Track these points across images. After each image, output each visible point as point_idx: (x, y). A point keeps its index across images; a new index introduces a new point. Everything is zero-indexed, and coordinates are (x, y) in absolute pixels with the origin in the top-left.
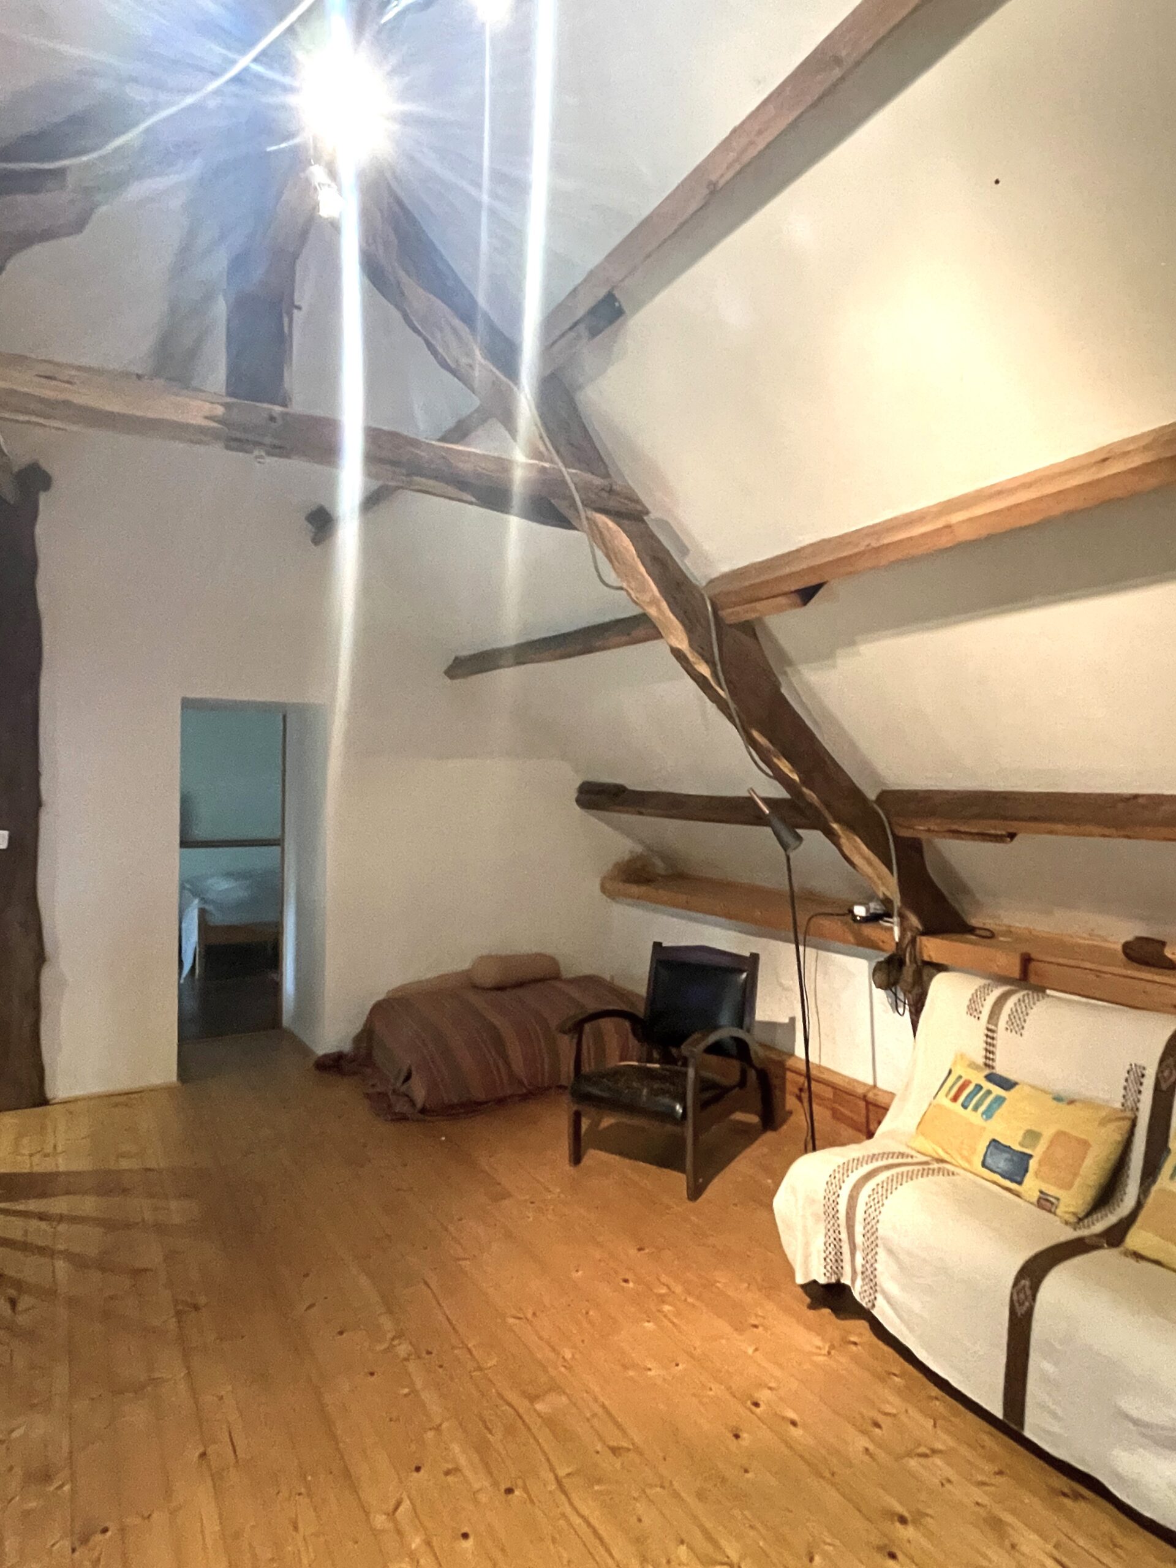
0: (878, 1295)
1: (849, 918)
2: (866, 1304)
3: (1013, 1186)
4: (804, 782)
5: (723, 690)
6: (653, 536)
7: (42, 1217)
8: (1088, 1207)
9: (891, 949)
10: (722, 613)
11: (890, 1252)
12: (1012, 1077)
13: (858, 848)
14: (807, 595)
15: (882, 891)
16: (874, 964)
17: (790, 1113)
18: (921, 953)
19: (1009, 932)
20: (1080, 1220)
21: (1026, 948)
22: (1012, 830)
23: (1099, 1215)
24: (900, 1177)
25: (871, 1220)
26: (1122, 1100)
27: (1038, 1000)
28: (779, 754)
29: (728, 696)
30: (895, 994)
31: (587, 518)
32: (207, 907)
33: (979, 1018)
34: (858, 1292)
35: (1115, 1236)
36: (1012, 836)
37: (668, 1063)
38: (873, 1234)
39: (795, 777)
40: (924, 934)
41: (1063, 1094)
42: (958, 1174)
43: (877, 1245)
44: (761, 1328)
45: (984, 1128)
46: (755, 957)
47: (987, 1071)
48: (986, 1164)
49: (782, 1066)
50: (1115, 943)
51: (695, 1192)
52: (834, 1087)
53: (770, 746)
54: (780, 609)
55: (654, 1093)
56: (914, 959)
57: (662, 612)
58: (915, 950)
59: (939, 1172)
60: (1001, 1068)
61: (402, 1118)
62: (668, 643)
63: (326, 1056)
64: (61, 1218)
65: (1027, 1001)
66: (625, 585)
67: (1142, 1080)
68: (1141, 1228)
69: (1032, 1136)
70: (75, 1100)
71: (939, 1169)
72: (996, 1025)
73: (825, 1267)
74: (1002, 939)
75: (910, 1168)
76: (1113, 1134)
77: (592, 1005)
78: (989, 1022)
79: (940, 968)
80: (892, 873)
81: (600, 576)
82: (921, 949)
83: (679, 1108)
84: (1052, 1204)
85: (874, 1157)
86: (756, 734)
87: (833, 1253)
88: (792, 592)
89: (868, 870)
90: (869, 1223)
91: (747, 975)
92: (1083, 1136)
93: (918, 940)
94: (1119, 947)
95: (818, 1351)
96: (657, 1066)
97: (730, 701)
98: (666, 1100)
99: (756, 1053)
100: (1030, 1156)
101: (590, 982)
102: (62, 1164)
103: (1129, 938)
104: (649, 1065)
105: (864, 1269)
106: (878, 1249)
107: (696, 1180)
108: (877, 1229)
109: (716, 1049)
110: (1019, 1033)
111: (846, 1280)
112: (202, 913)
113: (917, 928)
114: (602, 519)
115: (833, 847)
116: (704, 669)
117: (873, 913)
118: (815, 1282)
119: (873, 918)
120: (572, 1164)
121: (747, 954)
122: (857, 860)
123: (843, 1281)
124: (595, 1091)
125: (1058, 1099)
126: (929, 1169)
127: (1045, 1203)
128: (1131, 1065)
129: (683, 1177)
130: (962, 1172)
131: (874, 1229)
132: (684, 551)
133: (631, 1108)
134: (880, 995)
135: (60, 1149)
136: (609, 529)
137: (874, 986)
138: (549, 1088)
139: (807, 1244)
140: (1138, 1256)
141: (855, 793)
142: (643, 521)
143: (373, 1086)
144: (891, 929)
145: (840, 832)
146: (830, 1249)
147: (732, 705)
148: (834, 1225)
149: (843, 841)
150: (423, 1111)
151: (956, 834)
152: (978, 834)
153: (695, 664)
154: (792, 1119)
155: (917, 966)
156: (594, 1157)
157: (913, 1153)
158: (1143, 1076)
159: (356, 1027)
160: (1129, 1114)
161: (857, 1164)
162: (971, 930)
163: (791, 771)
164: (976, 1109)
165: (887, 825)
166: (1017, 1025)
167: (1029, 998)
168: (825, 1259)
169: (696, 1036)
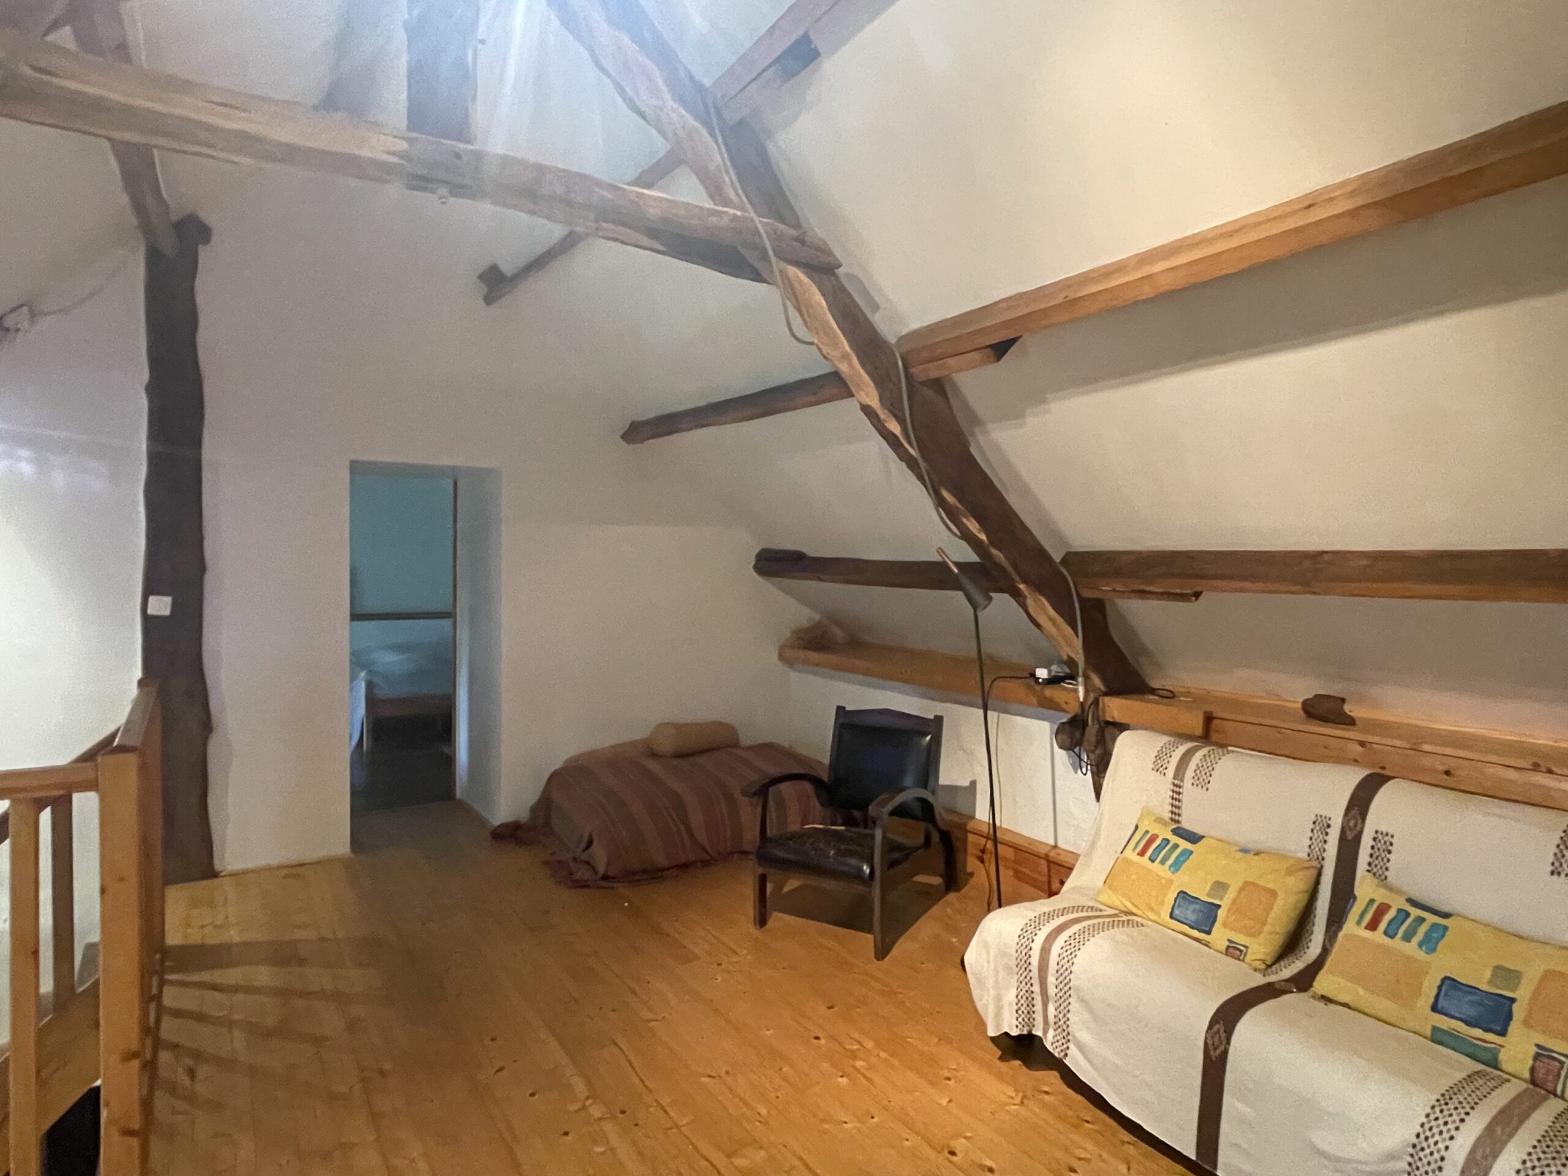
0: (1071, 1045)
1: (1032, 682)
2: (1059, 1053)
3: (1202, 936)
4: (992, 543)
5: (912, 447)
6: (843, 289)
7: (215, 988)
8: (1275, 955)
9: (1074, 709)
10: (913, 370)
11: (1082, 1000)
12: (1198, 830)
13: (1044, 610)
14: (1001, 349)
15: (1065, 652)
16: (1056, 727)
17: (971, 875)
18: (1104, 713)
19: (1188, 694)
20: (1270, 966)
21: (1209, 708)
22: (1198, 589)
23: (1286, 962)
24: (1091, 929)
25: (1064, 972)
26: (1308, 850)
27: (1224, 755)
28: (968, 514)
29: (919, 454)
30: (1079, 756)
31: (781, 271)
32: (375, 680)
33: (1165, 774)
34: (1050, 1041)
35: (1303, 981)
36: (1197, 595)
37: (852, 825)
38: (1065, 985)
39: (983, 537)
40: (1106, 694)
41: (1250, 846)
42: (1147, 926)
43: (1070, 996)
44: (953, 1080)
45: (1171, 881)
46: (939, 720)
47: (1174, 826)
48: (1174, 916)
49: (963, 828)
50: (1294, 702)
51: (882, 951)
52: (1016, 848)
53: (959, 506)
54: (973, 366)
55: (839, 852)
56: (1096, 718)
57: (853, 368)
58: (1098, 710)
59: (1128, 924)
60: (1187, 824)
61: (583, 885)
62: (858, 401)
63: (501, 826)
64: (236, 989)
65: (1212, 756)
66: (816, 341)
67: (1328, 830)
68: (1327, 972)
69: (1220, 887)
70: (245, 872)
71: (1128, 921)
72: (1182, 780)
73: (1017, 1019)
74: (1182, 698)
75: (1101, 920)
76: (1298, 884)
77: (773, 770)
78: (1174, 778)
79: (1122, 727)
80: (1077, 635)
81: (791, 330)
82: (1103, 708)
83: (866, 869)
84: (1241, 951)
85: (1064, 910)
86: (946, 494)
87: (1025, 1005)
88: (987, 347)
89: (1053, 631)
90: (1061, 974)
91: (931, 738)
92: (1271, 886)
93: (1101, 699)
94: (1299, 706)
95: (1010, 1101)
96: (842, 828)
97: (920, 461)
98: (853, 861)
99: (941, 815)
100: (1219, 906)
101: (768, 749)
102: (235, 936)
103: (1309, 696)
104: (833, 827)
105: (1057, 1019)
106: (1070, 1000)
107: (883, 940)
108: (1070, 980)
109: (900, 812)
110: (1205, 788)
111: (1038, 1032)
112: (370, 686)
113: (1099, 689)
114: (793, 271)
115: (1021, 610)
116: (894, 427)
117: (1055, 676)
118: (1006, 1034)
119: (1054, 681)
120: (758, 927)
121: (932, 717)
122: (1042, 620)
123: (1034, 1032)
124: (781, 854)
125: (1245, 851)
126: (1119, 921)
127: (1234, 951)
128: (1316, 816)
129: (870, 937)
130: (1150, 923)
131: (1067, 980)
132: (876, 308)
133: (818, 870)
134: (1061, 755)
135: (231, 919)
136: (800, 282)
137: (1056, 746)
138: (731, 853)
139: (998, 998)
140: (1326, 1000)
141: (1042, 554)
142: (834, 275)
143: (553, 854)
144: (1076, 691)
145: (1027, 595)
146: (1022, 1001)
147: (923, 465)
148: (1026, 977)
149: (1030, 602)
150: (605, 878)
151: (1143, 594)
152: (1162, 594)
153: (886, 421)
154: (973, 881)
155: (1100, 726)
156: (778, 919)
157: (1101, 907)
158: (1329, 826)
159: (532, 796)
160: (1316, 864)
161: (1049, 917)
162: (1153, 691)
163: (979, 531)
164: (1163, 862)
165: (1072, 585)
166: (1203, 781)
167: (1214, 753)
168: (1017, 1011)
169: (884, 796)
